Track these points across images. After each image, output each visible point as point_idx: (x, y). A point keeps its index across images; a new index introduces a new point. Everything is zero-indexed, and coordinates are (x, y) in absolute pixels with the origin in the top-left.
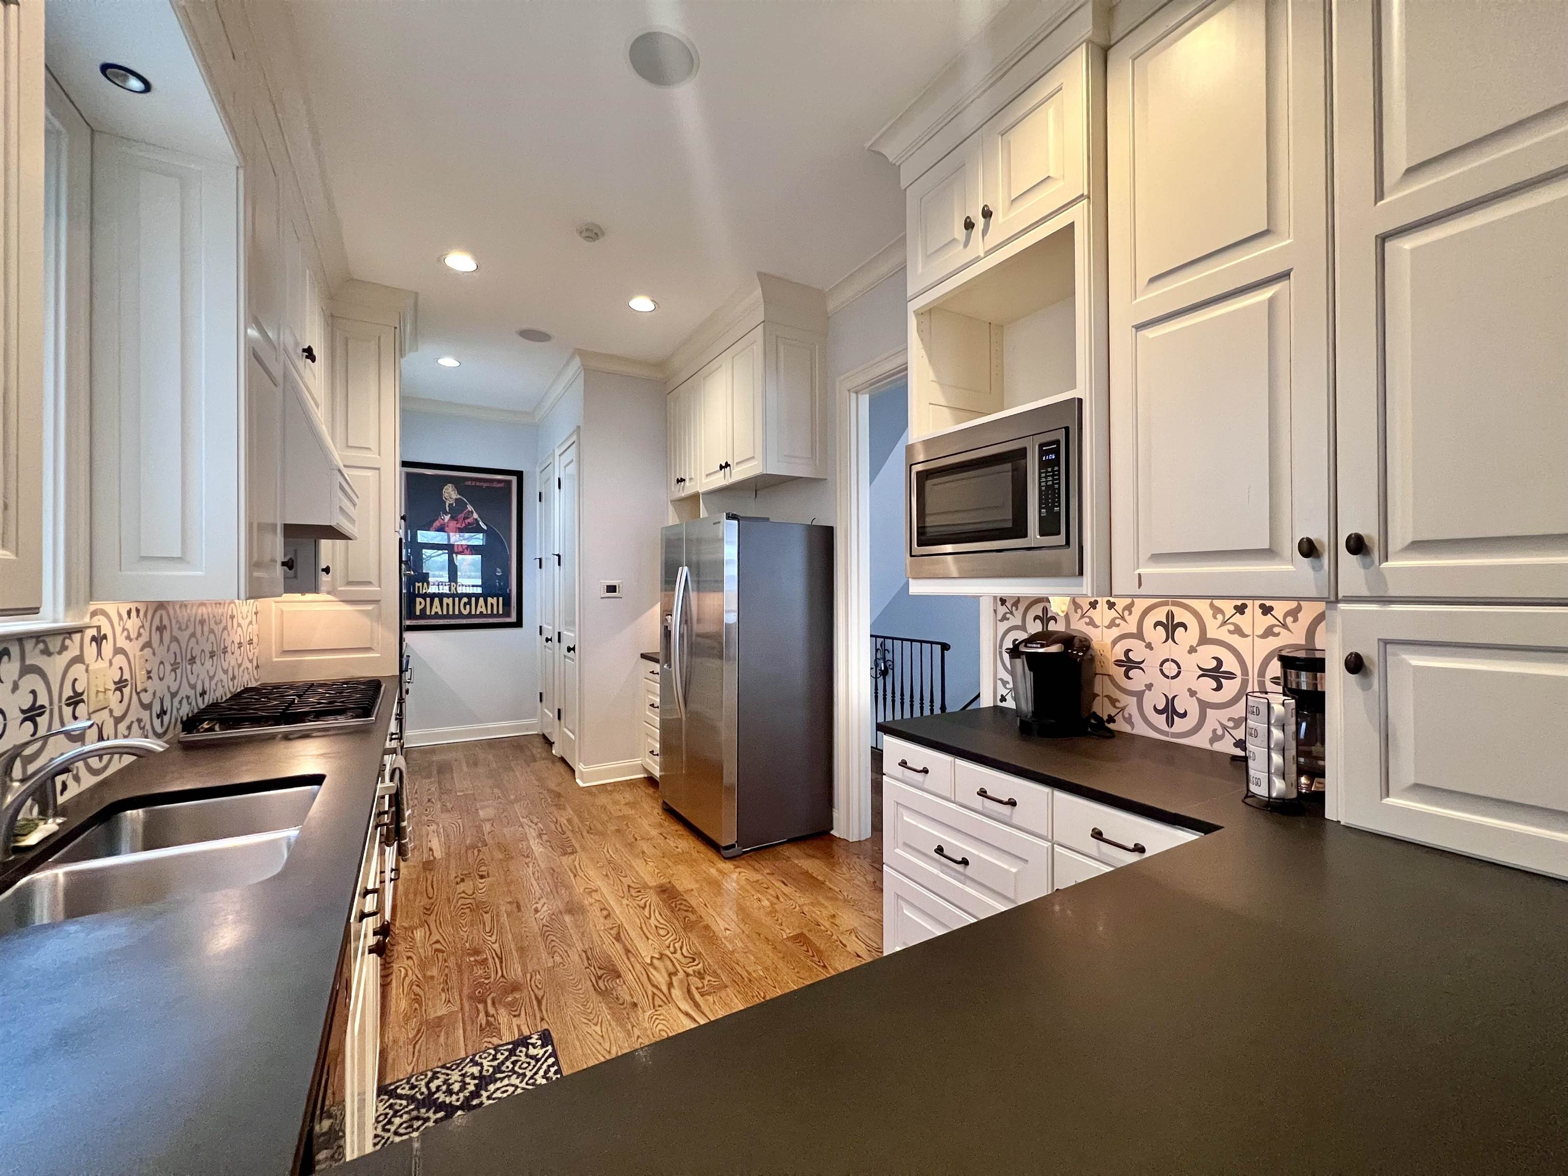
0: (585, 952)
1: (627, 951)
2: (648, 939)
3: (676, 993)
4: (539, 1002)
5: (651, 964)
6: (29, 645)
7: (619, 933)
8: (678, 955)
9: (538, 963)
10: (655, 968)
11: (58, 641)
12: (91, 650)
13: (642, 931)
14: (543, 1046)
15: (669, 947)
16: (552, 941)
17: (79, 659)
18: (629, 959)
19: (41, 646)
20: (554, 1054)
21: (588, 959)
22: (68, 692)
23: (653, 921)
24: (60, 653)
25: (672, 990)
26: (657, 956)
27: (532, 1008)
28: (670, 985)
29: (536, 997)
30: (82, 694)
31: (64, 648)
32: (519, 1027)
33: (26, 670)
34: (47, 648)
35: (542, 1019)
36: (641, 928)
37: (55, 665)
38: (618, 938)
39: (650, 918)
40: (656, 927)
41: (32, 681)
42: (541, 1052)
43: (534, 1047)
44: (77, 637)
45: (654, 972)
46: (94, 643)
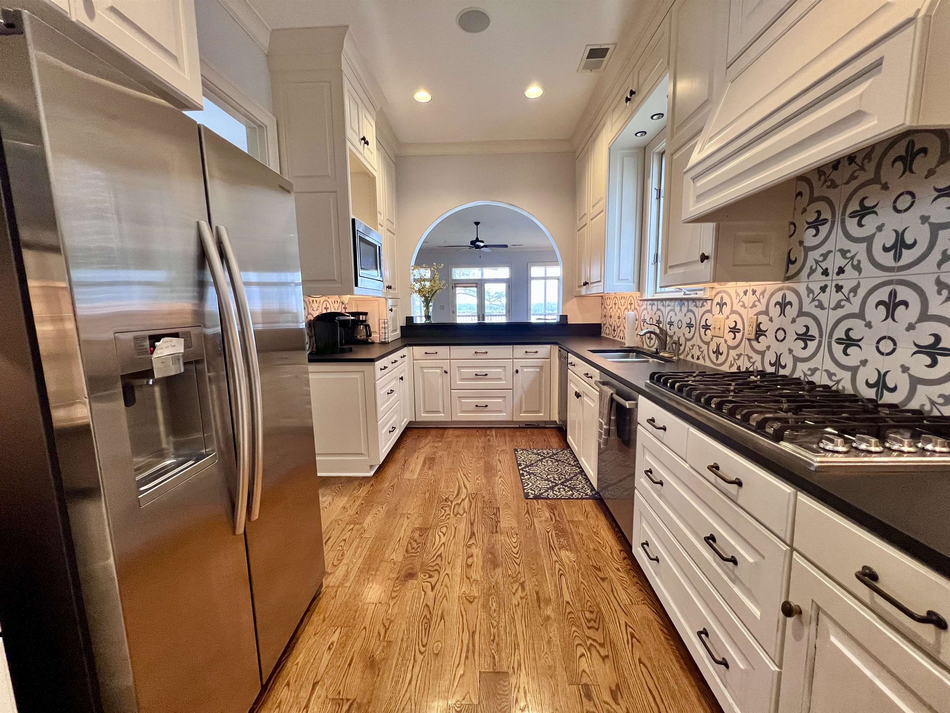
0: (496, 532)
1: (472, 524)
2: (455, 528)
3: (463, 496)
4: (528, 512)
5: (465, 512)
6: (690, 302)
7: (470, 538)
8: (448, 512)
9: (526, 534)
10: (464, 509)
11: (701, 302)
12: (716, 309)
13: (455, 535)
14: (528, 493)
15: (449, 518)
16: (515, 548)
17: (710, 311)
18: (474, 519)
19: (694, 303)
20: (524, 489)
21: (496, 527)
22: (703, 323)
23: (443, 540)
24: (701, 307)
25: (464, 497)
26: (459, 516)
27: (531, 510)
28: (463, 500)
29: (529, 514)
30: (710, 326)
31: (703, 306)
32: (538, 504)
33: (689, 311)
34: (696, 304)
35: (527, 504)
36: (454, 537)
37: (699, 311)
38: (473, 534)
39: (444, 544)
40: (444, 535)
41: (690, 315)
42: (529, 491)
43: (532, 494)
44: (709, 302)
45: (466, 508)
46: (718, 306)
